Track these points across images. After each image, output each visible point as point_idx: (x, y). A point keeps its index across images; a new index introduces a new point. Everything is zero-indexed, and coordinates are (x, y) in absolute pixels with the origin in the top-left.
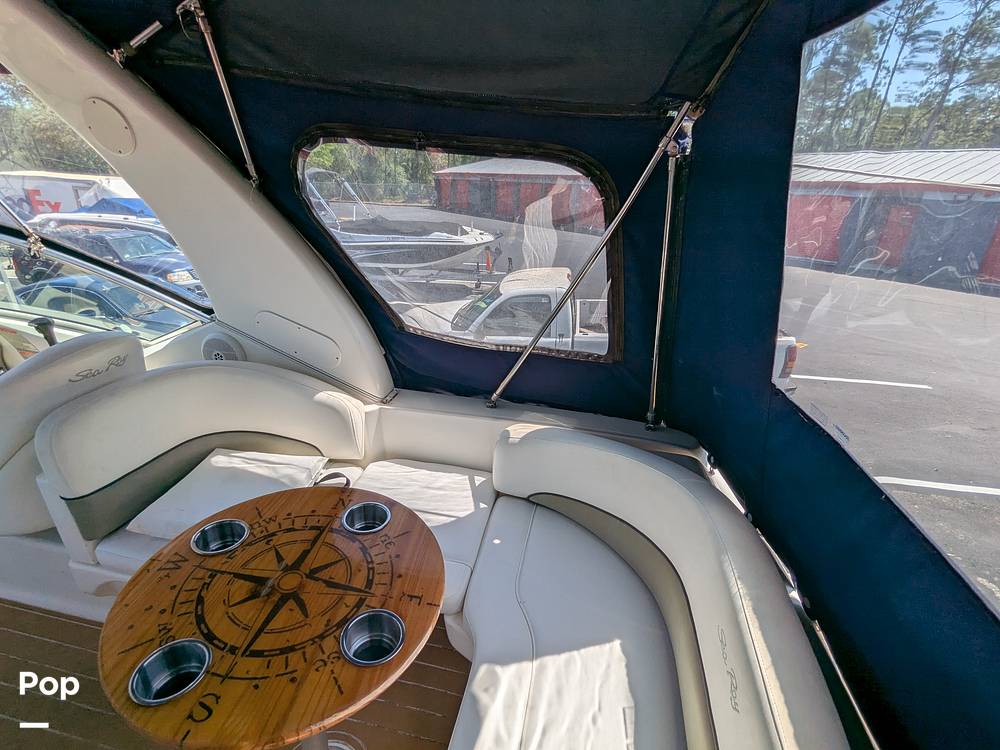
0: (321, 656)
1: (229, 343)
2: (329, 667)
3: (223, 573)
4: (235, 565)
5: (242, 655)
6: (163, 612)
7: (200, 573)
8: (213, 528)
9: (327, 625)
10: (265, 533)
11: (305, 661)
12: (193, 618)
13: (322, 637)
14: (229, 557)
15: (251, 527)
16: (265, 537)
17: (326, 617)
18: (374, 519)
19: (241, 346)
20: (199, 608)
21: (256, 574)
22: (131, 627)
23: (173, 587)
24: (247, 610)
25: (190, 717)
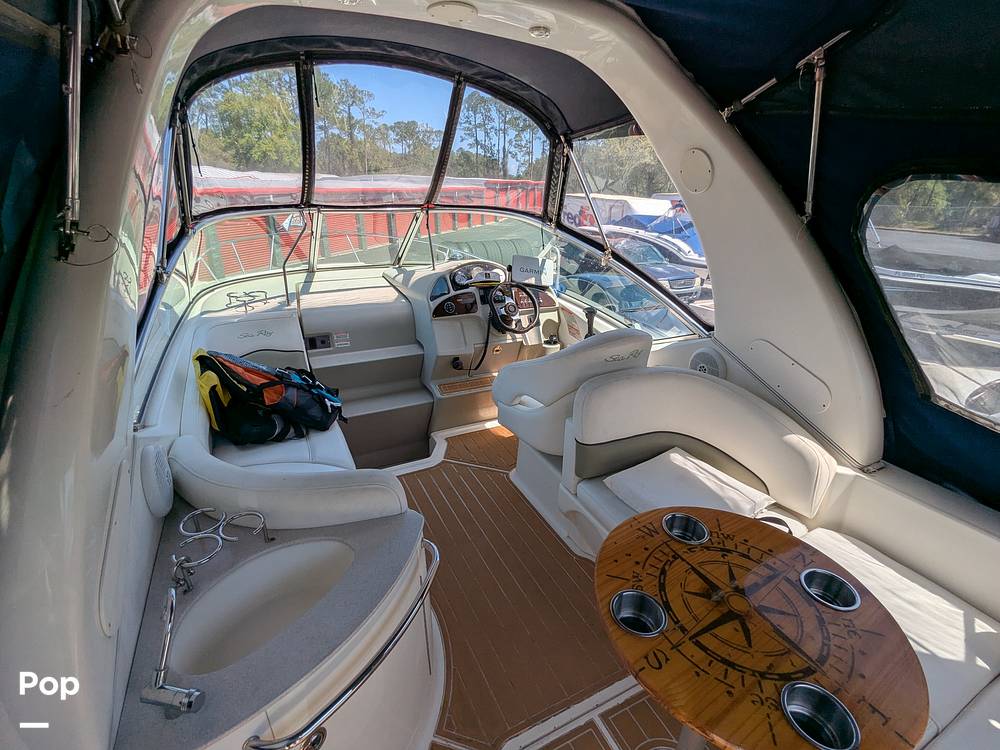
0: (759, 693)
1: (716, 358)
2: (766, 709)
3: (683, 560)
4: (696, 558)
5: (690, 639)
6: (637, 563)
7: (667, 550)
8: (681, 518)
9: (769, 668)
10: (721, 546)
11: (743, 685)
12: (656, 582)
13: (763, 675)
14: (689, 549)
15: (711, 533)
16: (722, 550)
17: (770, 660)
18: (836, 596)
19: (726, 364)
20: (662, 577)
21: (708, 576)
22: (616, 561)
23: (646, 549)
24: (697, 604)
25: (646, 657)
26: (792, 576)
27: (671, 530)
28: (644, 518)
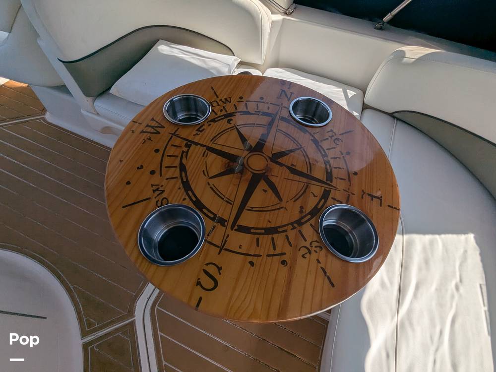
0: (303, 243)
2: (314, 256)
3: (197, 144)
4: (205, 138)
5: (232, 229)
6: (153, 172)
7: (177, 141)
8: (180, 100)
9: (301, 212)
10: (224, 113)
11: (290, 245)
12: (179, 184)
13: (300, 223)
14: (198, 130)
15: (211, 104)
16: (226, 116)
17: (298, 203)
20: (183, 175)
21: (226, 150)
22: (128, 183)
23: (157, 151)
24: (226, 185)
25: (199, 283)
26: (285, 114)
27: (174, 115)
28: (143, 117)
